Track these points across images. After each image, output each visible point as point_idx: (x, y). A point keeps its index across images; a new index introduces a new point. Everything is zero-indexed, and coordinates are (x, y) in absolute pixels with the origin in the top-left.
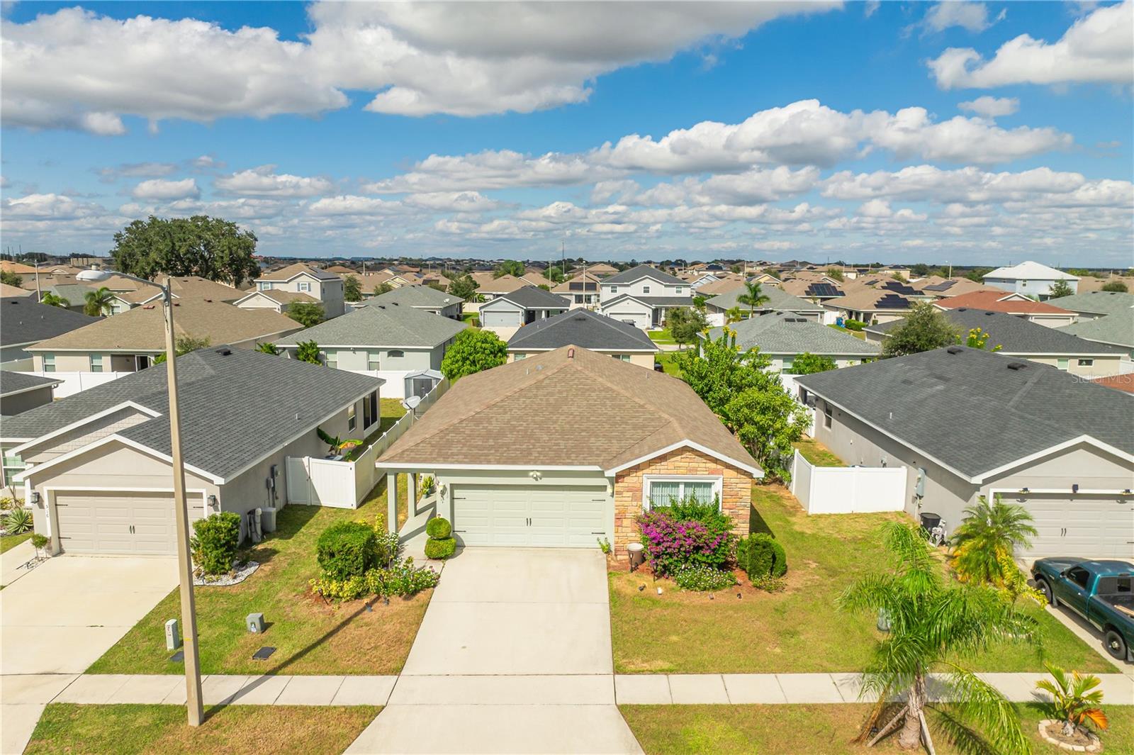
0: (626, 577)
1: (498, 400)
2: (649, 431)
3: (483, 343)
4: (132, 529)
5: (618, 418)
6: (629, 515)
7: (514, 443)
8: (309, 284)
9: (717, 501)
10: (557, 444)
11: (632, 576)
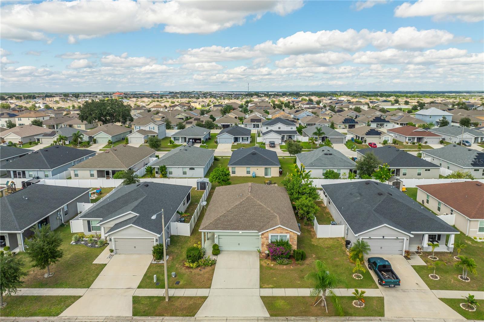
0: (264, 261)
1: (230, 209)
2: (271, 219)
3: (222, 172)
4: (135, 247)
5: (263, 215)
6: (265, 244)
7: (235, 224)
8: (154, 127)
9: (288, 240)
10: (246, 224)
11: (266, 260)
